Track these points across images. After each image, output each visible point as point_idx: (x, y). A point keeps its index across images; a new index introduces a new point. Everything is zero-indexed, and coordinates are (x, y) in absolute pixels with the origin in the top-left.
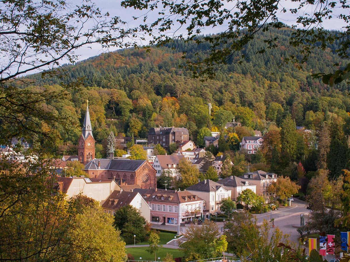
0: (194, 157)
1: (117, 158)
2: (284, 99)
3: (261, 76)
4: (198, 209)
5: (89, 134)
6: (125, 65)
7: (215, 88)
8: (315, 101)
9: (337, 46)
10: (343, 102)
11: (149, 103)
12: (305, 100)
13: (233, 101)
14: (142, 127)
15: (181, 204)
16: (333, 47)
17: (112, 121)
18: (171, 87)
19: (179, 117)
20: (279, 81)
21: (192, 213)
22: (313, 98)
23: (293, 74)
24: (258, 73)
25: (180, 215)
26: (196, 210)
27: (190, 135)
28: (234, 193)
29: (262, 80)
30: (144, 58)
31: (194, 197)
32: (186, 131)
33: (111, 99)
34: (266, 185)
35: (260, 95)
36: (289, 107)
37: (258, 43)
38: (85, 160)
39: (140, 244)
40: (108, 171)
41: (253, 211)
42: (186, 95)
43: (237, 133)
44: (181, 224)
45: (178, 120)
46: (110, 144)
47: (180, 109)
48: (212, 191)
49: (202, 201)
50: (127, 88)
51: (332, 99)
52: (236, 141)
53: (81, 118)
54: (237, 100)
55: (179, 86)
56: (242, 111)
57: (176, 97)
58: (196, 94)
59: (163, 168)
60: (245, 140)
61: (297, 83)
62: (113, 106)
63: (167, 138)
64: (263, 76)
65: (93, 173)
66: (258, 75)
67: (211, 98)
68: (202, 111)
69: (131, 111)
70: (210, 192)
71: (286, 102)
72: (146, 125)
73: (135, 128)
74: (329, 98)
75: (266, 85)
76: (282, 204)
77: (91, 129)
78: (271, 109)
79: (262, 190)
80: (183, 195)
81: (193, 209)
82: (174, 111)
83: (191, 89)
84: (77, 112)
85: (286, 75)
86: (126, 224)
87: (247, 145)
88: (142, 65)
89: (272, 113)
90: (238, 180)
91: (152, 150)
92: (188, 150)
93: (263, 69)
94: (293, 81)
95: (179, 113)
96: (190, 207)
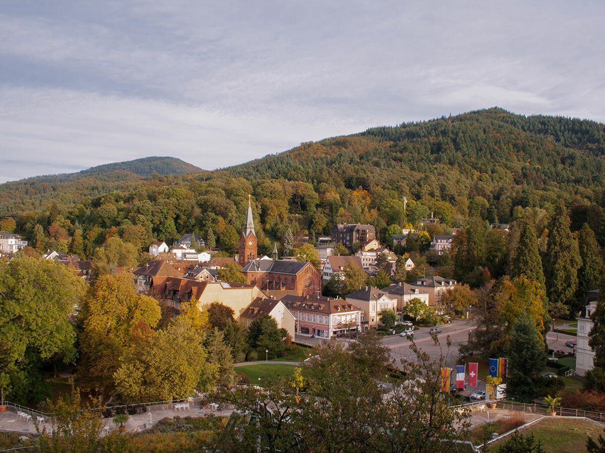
0: (375, 257)
1: (291, 259)
2: (491, 192)
3: (470, 167)
4: (354, 321)
5: (251, 232)
6: (325, 156)
7: (414, 181)
8: (526, 194)
9: (561, 133)
10: (557, 196)
11: (338, 196)
12: (514, 194)
13: (432, 195)
14: (327, 224)
15: (332, 315)
16: (557, 134)
17: (296, 217)
18: (364, 179)
19: (369, 212)
20: (490, 173)
21: (346, 325)
22: (524, 192)
23: (506, 164)
24: (467, 163)
25: (331, 327)
26: (351, 321)
27: (376, 233)
28: (400, 302)
29: (470, 171)
30: (346, 148)
31: (350, 306)
32: (372, 228)
33: (295, 192)
34: (441, 294)
35: (464, 188)
36: (495, 202)
37: (470, 130)
38: (246, 260)
39: (276, 361)
40: (269, 273)
41: (422, 323)
42: (379, 188)
43: (429, 231)
44: (332, 337)
45: (367, 215)
46: (286, 242)
47: (371, 203)
48: (372, 299)
49: (360, 312)
50: (315, 180)
51: (545, 192)
52: (427, 240)
53: (261, 213)
54: (437, 194)
55: (372, 178)
56: (440, 206)
57: (368, 190)
58: (391, 187)
59: (334, 271)
60: (436, 240)
61: (511, 175)
62: (298, 200)
63: (351, 236)
64: (472, 167)
65: (253, 275)
66: (466, 166)
67: (407, 191)
68: (395, 206)
69: (317, 206)
70: (370, 301)
71: (493, 196)
72: (332, 222)
73: (320, 225)
74: (541, 192)
75: (475, 177)
76: (459, 316)
77: (253, 226)
78: (475, 204)
79: (436, 299)
80: (336, 305)
81: (348, 320)
82: (365, 206)
83: (386, 182)
84: (257, 206)
85: (498, 166)
86: (261, 337)
87: (438, 245)
88: (342, 155)
89: (476, 208)
90: (407, 286)
91: (332, 249)
92: (371, 250)
93: (473, 160)
94: (506, 173)
95: (370, 208)
96: (343, 318)
